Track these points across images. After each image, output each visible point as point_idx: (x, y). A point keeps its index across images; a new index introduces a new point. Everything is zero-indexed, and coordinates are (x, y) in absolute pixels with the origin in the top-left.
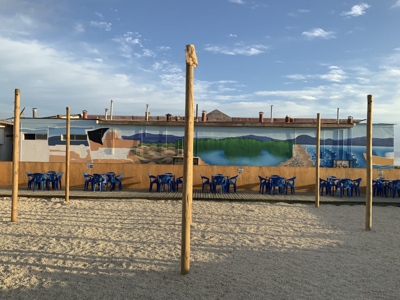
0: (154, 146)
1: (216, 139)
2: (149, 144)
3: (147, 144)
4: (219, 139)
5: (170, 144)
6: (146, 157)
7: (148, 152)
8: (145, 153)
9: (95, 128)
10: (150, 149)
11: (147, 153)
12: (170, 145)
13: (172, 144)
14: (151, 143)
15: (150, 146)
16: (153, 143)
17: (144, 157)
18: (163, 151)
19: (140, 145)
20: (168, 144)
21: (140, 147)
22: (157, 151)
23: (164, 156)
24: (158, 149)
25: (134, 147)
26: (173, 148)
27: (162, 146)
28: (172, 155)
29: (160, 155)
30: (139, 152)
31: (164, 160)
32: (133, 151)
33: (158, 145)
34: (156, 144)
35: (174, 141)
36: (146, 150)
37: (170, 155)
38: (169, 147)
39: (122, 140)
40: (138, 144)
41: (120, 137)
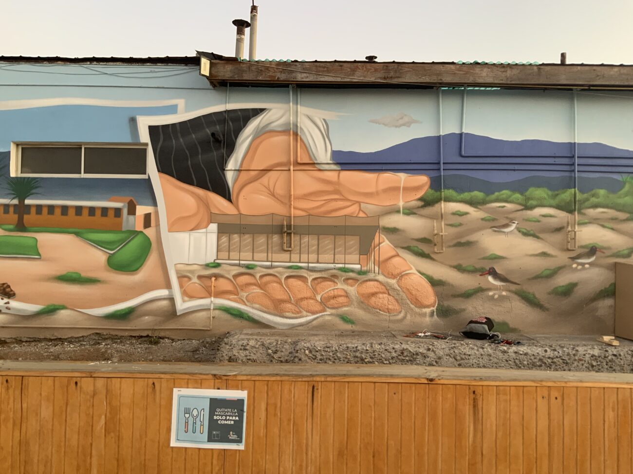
0: (509, 206)
2: (478, 194)
3: (466, 195)
5: (593, 196)
6: (465, 263)
7: (473, 238)
8: (459, 245)
9: (187, 109)
10: (482, 219)
11: (469, 244)
12: (594, 200)
13: (602, 192)
14: (489, 188)
15: (484, 202)
16: (501, 187)
17: (455, 264)
18: (559, 230)
19: (427, 202)
20: (585, 195)
21: (429, 210)
22: (526, 234)
23: (562, 258)
24: (528, 220)
25: (398, 212)
26: (612, 213)
27: (551, 206)
28: (608, 253)
29: (544, 254)
30: (422, 236)
31: (562, 280)
32: (392, 231)
33: (528, 199)
34: (517, 196)
35: (615, 176)
36: (460, 225)
37: (598, 253)
38: (591, 212)
39: (332, 176)
40: (420, 194)
41: (323, 156)
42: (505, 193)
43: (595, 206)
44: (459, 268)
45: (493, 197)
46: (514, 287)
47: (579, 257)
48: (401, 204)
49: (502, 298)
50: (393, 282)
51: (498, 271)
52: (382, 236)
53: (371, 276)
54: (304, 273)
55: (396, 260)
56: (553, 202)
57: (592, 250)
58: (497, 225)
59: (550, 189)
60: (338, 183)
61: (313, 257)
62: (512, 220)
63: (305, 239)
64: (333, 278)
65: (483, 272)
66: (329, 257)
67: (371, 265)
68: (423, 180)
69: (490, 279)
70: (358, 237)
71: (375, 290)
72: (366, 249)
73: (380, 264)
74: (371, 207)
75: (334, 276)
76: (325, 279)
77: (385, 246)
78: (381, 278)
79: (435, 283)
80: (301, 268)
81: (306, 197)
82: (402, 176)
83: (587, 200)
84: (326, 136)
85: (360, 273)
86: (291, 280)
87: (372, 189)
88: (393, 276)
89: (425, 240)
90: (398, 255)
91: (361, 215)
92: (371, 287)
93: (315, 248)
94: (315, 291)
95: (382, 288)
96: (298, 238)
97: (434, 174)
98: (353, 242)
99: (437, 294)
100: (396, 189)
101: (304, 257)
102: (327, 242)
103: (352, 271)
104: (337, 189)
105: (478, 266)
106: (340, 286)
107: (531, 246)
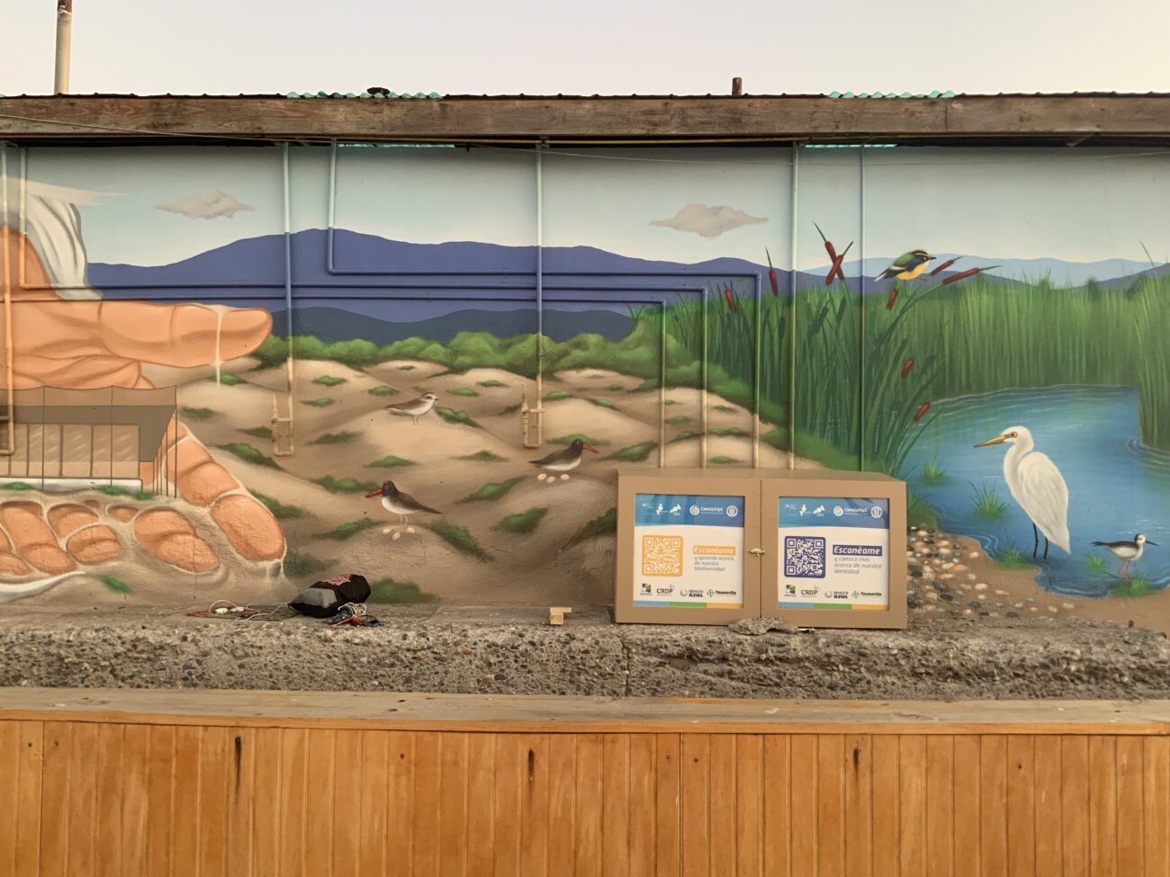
0: (421, 367)
1: (1058, 282)
2: (364, 346)
3: (340, 347)
4: (1080, 281)
5: (578, 346)
6: (338, 475)
7: (352, 427)
8: (328, 440)
10: (371, 392)
11: (345, 438)
12: (578, 354)
13: (593, 339)
14: (383, 334)
15: (375, 360)
16: (403, 331)
17: (320, 475)
18: (512, 410)
19: (268, 360)
20: (562, 346)
21: (270, 376)
22: (452, 419)
23: (519, 463)
24: (456, 393)
25: (212, 378)
26: (611, 377)
27: (497, 367)
28: (604, 452)
29: (485, 456)
30: (258, 425)
31: (519, 504)
32: (200, 416)
33: (456, 353)
34: (436, 347)
35: (617, 309)
36: (330, 402)
37: (586, 454)
38: (573, 376)
39: (86, 312)
40: (254, 345)
41: (70, 273)
42: (414, 342)
43: (580, 366)
44: (328, 484)
45: (390, 349)
46: (429, 518)
47: (550, 459)
48: (218, 364)
49: (407, 539)
50: (203, 512)
51: (400, 488)
52: (182, 425)
53: (161, 501)
54: (35, 497)
55: (209, 470)
56: (502, 359)
57: (575, 448)
58: (398, 401)
59: (496, 333)
60: (99, 325)
61: (51, 466)
62: (426, 394)
63: (37, 433)
64: (89, 506)
65: (373, 491)
66: (81, 466)
67: (161, 481)
68: (258, 317)
69: (385, 503)
70: (135, 429)
71: (169, 528)
72: (151, 450)
73: (180, 478)
74: (160, 370)
75: (92, 502)
76: (73, 508)
77: (187, 443)
78: (180, 504)
79: (282, 513)
80: (29, 487)
81: (38, 352)
82: (220, 310)
83: (565, 354)
84: (76, 236)
85: (140, 495)
86: (10, 511)
87: (163, 337)
88: (204, 502)
89: (262, 433)
90: (211, 461)
91: (143, 385)
92: (162, 522)
93: (56, 449)
94: (55, 530)
95: (181, 525)
96: (22, 430)
97: (278, 306)
98: (127, 436)
99: (286, 533)
100: (207, 335)
101: (36, 467)
102: (78, 438)
103: (125, 492)
104: (96, 338)
105: (363, 480)
106: (104, 520)
107: (462, 440)
